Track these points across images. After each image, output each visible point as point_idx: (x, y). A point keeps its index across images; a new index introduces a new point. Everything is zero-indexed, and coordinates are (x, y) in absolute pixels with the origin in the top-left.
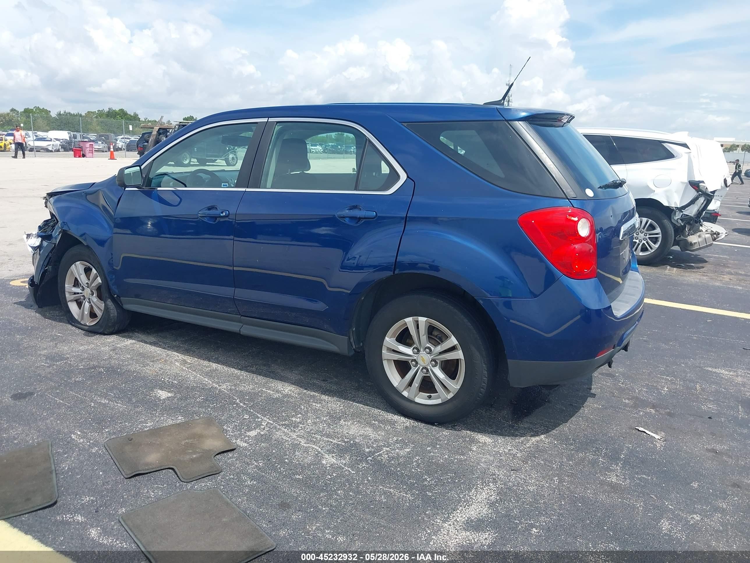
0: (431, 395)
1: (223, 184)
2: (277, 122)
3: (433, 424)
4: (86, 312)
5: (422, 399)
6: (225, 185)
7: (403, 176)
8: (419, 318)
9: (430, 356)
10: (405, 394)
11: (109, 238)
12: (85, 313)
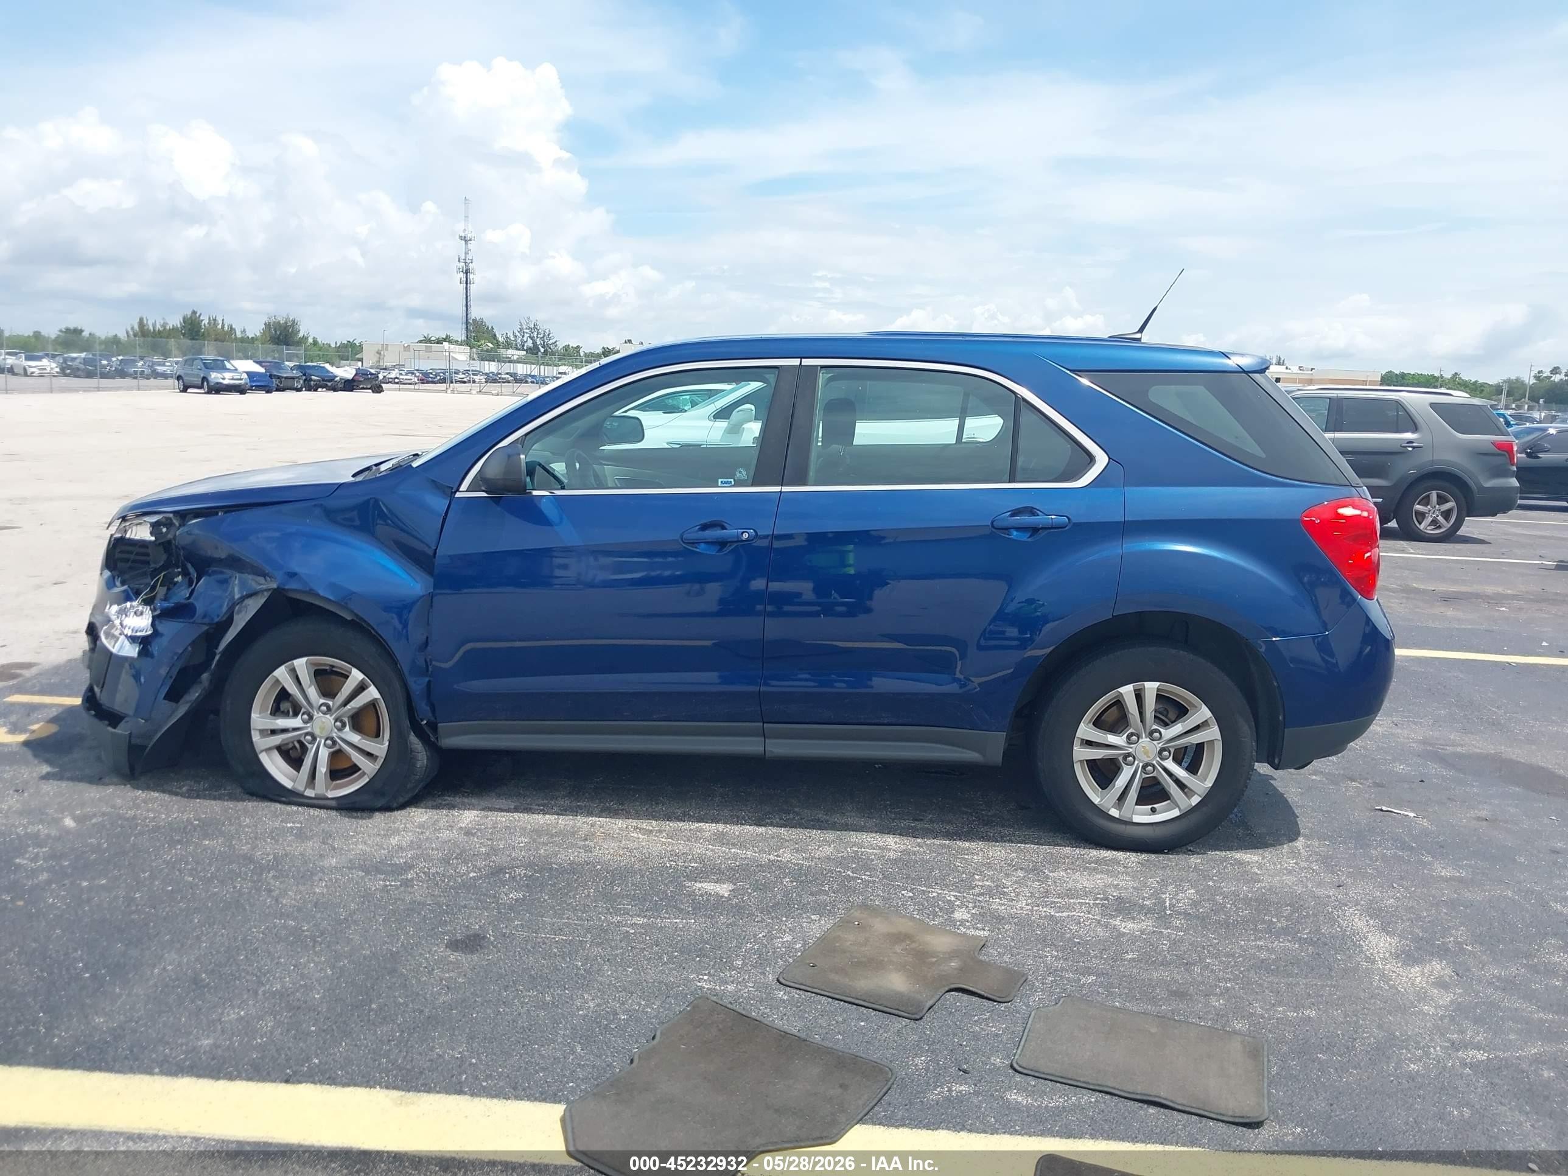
0: (1154, 808)
1: (720, 480)
2: (823, 367)
3: (1162, 852)
4: (322, 769)
5: (1142, 816)
6: (725, 483)
7: (1102, 459)
8: (1146, 683)
9: (1159, 743)
10: (1114, 812)
11: (418, 601)
12: (320, 770)
